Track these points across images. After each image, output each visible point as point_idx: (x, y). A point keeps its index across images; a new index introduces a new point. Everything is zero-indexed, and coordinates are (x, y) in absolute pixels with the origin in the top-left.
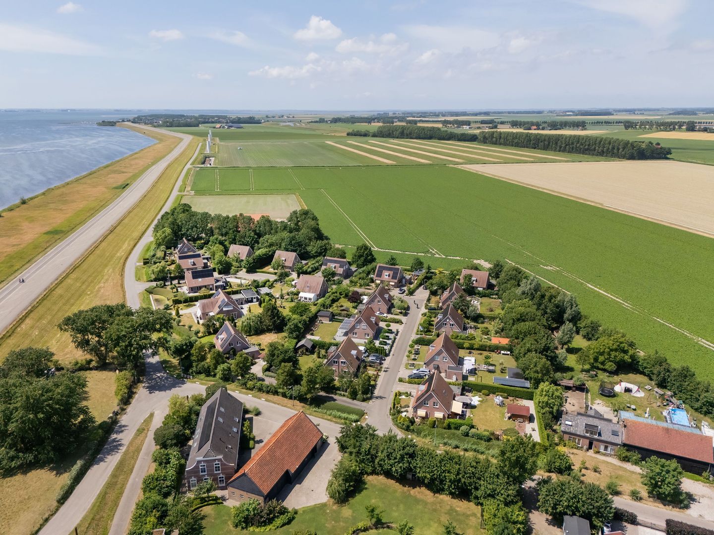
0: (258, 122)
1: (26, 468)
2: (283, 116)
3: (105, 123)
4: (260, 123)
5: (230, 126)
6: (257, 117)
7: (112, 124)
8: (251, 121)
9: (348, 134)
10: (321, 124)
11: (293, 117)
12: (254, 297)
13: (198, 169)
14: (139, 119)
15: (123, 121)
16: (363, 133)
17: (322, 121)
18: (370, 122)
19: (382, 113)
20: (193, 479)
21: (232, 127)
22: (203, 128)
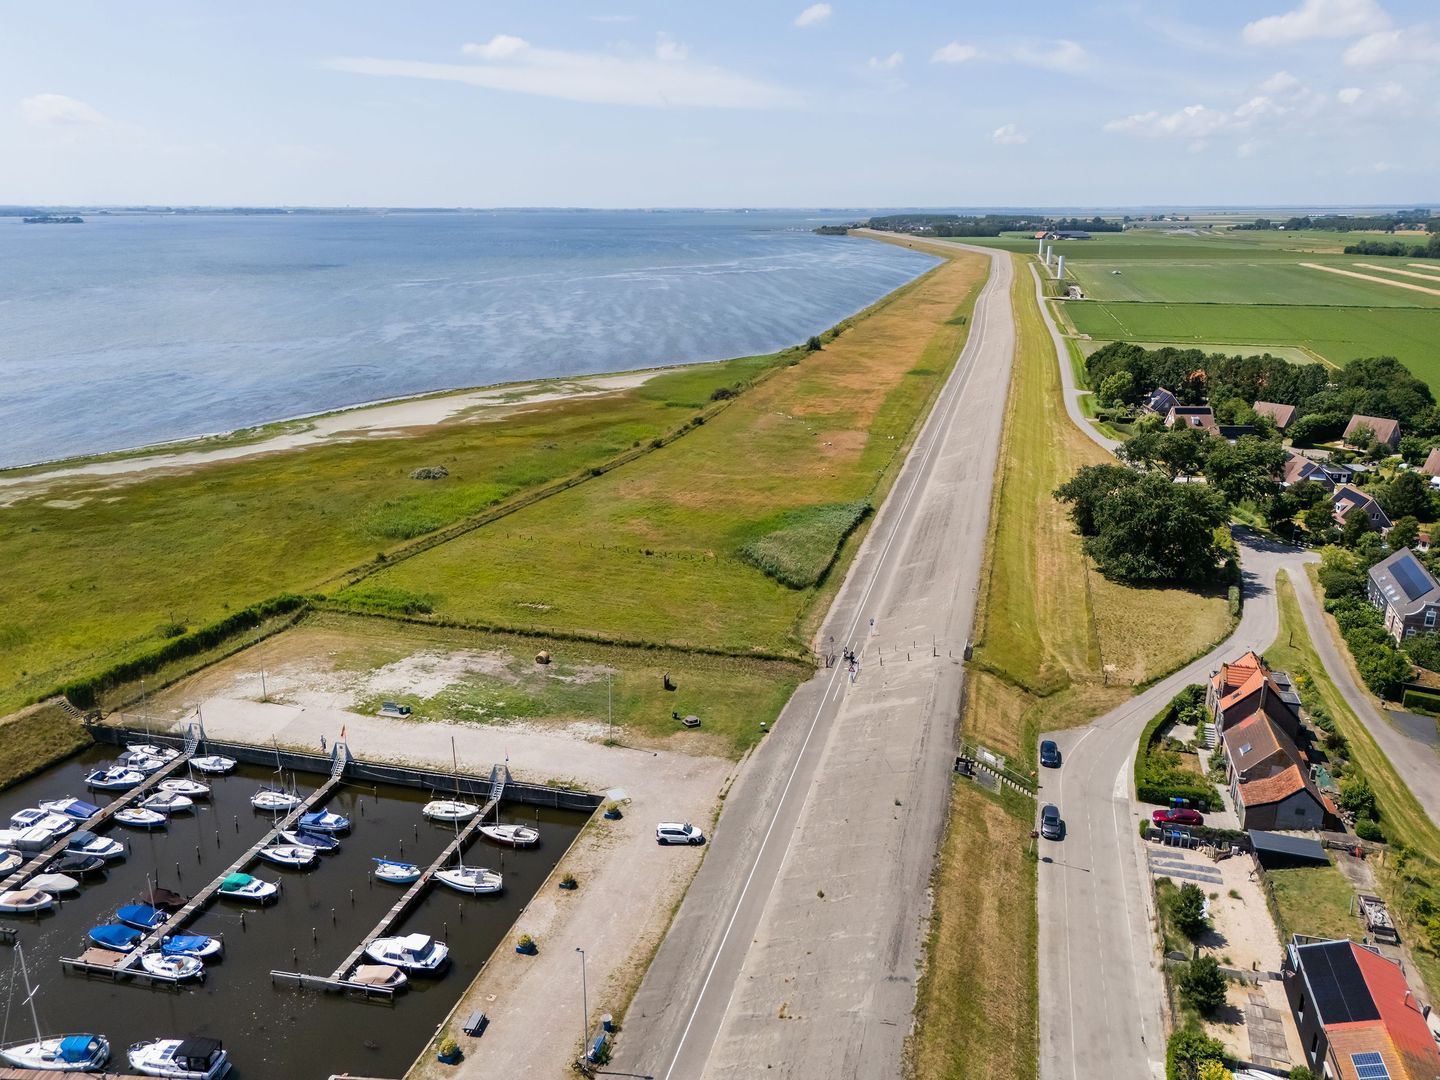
0: (1116, 228)
1: (1162, 584)
2: (1162, 217)
3: (825, 231)
4: (1120, 230)
5: (1063, 236)
6: (1108, 219)
7: (841, 231)
8: (1099, 225)
9: (1348, 251)
10: (1261, 233)
11: (1187, 219)
12: (1343, 473)
13: (1063, 302)
14: (879, 223)
15: (855, 227)
16: (1387, 249)
17: (1262, 225)
18: (1390, 228)
19: (1412, 210)
20: (1412, 629)
21: (1067, 236)
22: (1009, 239)
